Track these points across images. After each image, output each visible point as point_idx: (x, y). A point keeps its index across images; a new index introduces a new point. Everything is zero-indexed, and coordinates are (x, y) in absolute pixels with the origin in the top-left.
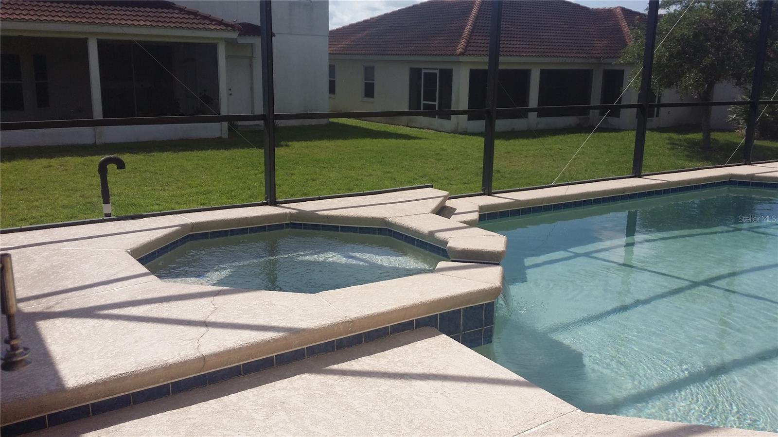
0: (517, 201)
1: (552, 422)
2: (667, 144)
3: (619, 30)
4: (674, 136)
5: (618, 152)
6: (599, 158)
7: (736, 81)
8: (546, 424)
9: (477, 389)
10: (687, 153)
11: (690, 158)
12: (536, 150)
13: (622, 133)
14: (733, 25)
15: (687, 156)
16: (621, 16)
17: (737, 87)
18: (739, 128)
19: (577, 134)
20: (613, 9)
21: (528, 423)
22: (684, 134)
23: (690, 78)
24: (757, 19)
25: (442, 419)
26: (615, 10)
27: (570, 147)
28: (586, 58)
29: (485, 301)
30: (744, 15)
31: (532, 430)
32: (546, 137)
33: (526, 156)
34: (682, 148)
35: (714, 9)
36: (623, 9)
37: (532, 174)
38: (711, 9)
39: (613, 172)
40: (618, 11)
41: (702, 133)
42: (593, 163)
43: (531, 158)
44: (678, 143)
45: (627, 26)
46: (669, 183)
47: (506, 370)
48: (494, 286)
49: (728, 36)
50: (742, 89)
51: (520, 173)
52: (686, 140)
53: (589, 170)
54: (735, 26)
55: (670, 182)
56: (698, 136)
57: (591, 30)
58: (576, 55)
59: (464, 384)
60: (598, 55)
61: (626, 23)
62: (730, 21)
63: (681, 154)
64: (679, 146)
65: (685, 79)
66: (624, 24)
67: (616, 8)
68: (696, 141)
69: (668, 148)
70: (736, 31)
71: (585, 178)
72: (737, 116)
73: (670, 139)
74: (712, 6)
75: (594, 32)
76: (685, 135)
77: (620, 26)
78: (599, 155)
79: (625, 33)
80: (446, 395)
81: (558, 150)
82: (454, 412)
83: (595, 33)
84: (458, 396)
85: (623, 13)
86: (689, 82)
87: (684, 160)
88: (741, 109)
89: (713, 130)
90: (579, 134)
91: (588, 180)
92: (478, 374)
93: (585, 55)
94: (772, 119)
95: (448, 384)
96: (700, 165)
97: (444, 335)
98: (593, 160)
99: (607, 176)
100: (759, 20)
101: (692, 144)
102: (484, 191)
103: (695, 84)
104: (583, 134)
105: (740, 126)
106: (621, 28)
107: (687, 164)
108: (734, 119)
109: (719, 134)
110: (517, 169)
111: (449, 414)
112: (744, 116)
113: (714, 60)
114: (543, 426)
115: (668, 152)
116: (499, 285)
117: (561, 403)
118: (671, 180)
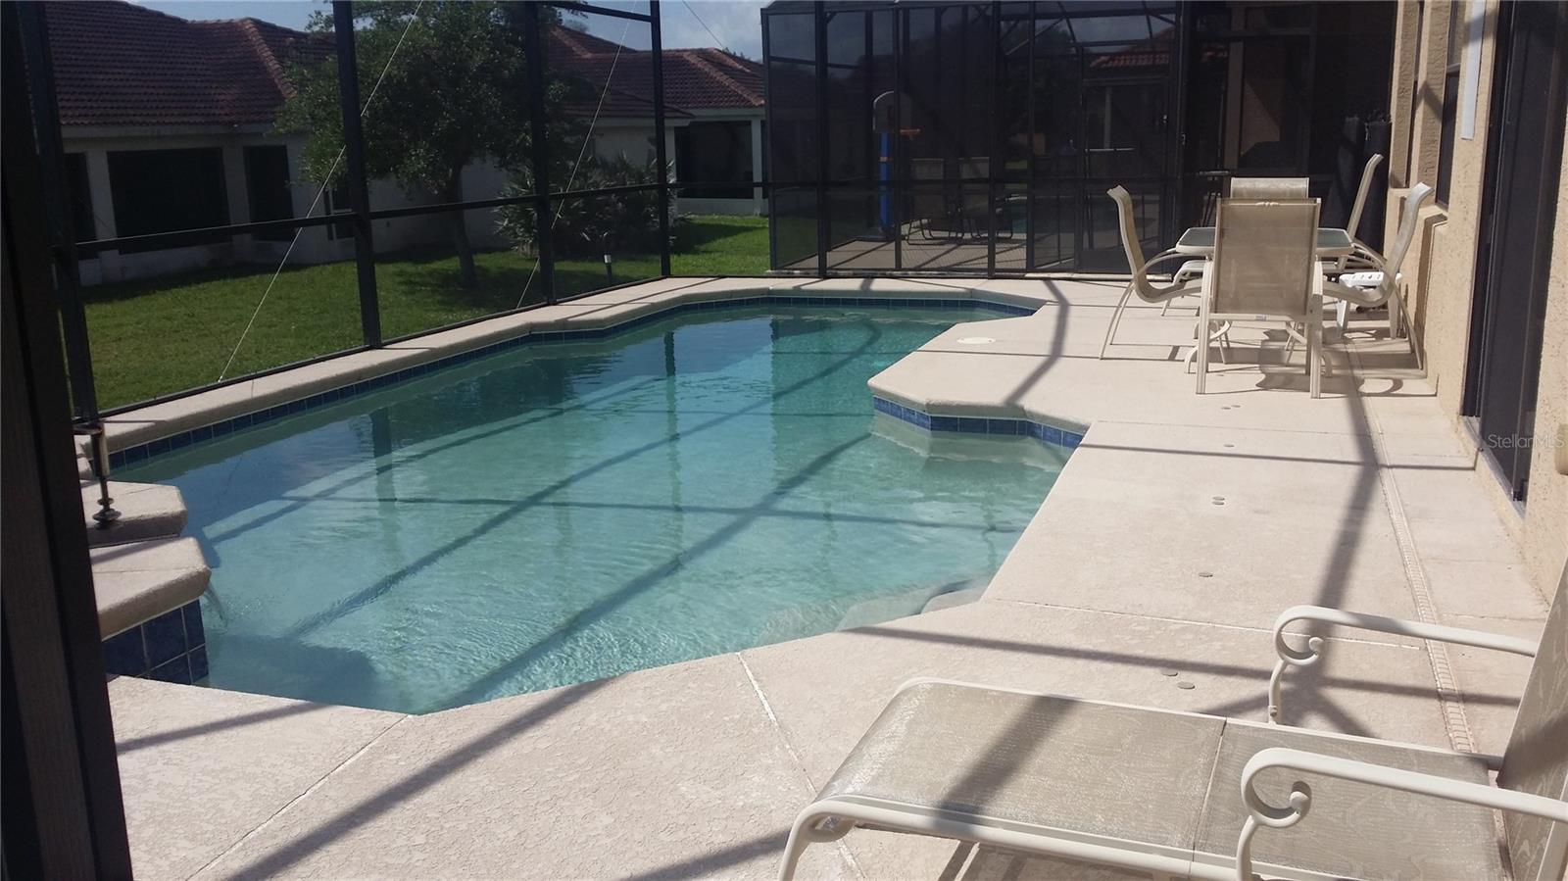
0: (158, 423)
1: (373, 744)
2: (400, 283)
3: (259, 67)
4: (408, 268)
5: (311, 310)
6: (276, 326)
7: (499, 159)
8: (367, 749)
9: (227, 738)
10: (439, 298)
11: (448, 305)
12: (138, 323)
13: (306, 273)
14: (475, 57)
15: (441, 302)
16: (256, 38)
17: (503, 169)
18: (517, 243)
19: (215, 282)
20: (237, 23)
21: (337, 756)
22: (425, 263)
23: (418, 159)
24: (512, 46)
25: (185, 798)
26: (240, 24)
27: (209, 309)
28: (203, 124)
29: (182, 602)
30: (489, 39)
31: (347, 763)
32: (150, 294)
33: (120, 339)
34: (429, 289)
35: (436, 27)
36: (257, 23)
37: (146, 374)
38: (430, 28)
39: (311, 348)
40: (247, 27)
41: (457, 258)
42: (267, 336)
43: (132, 340)
44: (417, 280)
45: (273, 57)
46: (434, 352)
47: (266, 698)
48: (194, 570)
49: (470, 78)
50: (510, 174)
51: (118, 374)
52: (431, 274)
53: (263, 350)
54: (478, 59)
55: (434, 349)
56: (452, 264)
57: (199, 67)
58: (180, 120)
59: (201, 738)
60: (226, 119)
61: (269, 53)
62: (467, 49)
63: (430, 300)
64: (422, 286)
65: (410, 159)
66: (266, 53)
67: (243, 21)
68: (450, 272)
69: (403, 292)
70: (481, 68)
71: (261, 367)
72: (510, 222)
73: (401, 274)
74: (432, 21)
75: (206, 70)
76: (427, 265)
77: (259, 57)
78: (275, 319)
79: (272, 73)
80: (175, 762)
81: (186, 317)
82: (200, 781)
83: (209, 73)
84: (199, 757)
85: (260, 31)
86: (419, 166)
87: (436, 311)
88: (515, 209)
89: (476, 251)
90: (222, 282)
91: (268, 370)
92: (221, 717)
93: (198, 119)
94: (568, 223)
95: (169, 747)
96: (466, 316)
97: (122, 677)
98: (265, 329)
99: (302, 358)
100: (516, 49)
101: (445, 281)
102: (82, 416)
103: (430, 168)
104: (229, 281)
105: (519, 238)
106: (262, 63)
107: (443, 316)
108: (507, 228)
109: (486, 256)
110: (108, 366)
111: (193, 786)
112: (522, 221)
113: (454, 122)
114: (362, 752)
115: (404, 299)
116: (204, 566)
117: (379, 714)
118: (436, 346)
